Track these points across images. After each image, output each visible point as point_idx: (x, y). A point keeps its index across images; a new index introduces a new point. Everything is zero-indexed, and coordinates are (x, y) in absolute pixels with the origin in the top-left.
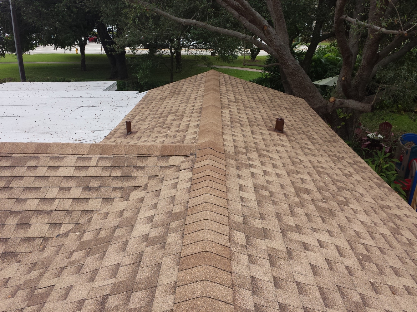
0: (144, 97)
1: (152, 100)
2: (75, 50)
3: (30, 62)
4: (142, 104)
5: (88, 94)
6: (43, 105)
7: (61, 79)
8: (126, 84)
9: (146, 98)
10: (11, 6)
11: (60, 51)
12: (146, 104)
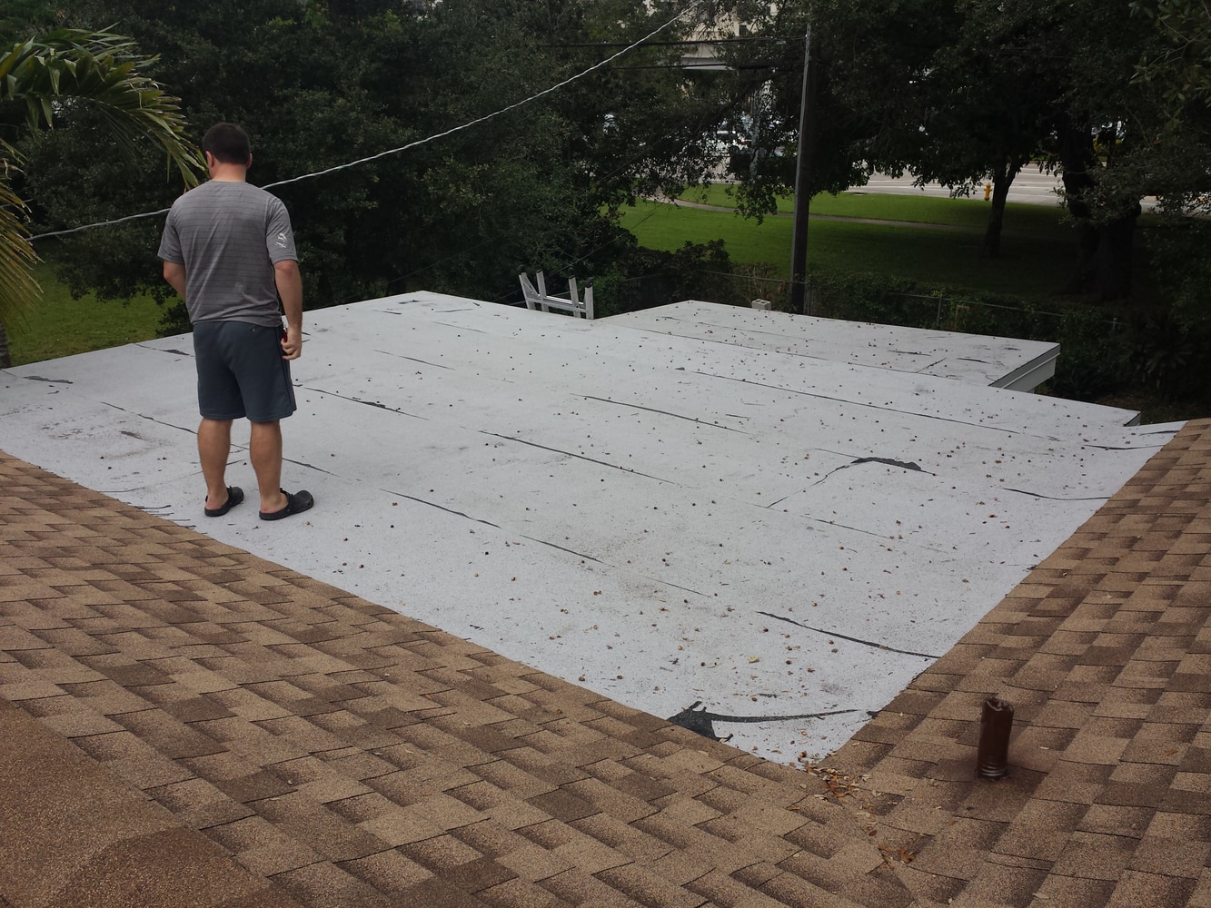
0: (1154, 458)
1: (1190, 496)
2: (981, 190)
3: (845, 217)
4: (1133, 506)
5: (923, 396)
6: (734, 424)
7: (905, 282)
8: (1114, 323)
9: (1163, 470)
10: (807, 54)
11: (935, 189)
12: (1155, 517)
